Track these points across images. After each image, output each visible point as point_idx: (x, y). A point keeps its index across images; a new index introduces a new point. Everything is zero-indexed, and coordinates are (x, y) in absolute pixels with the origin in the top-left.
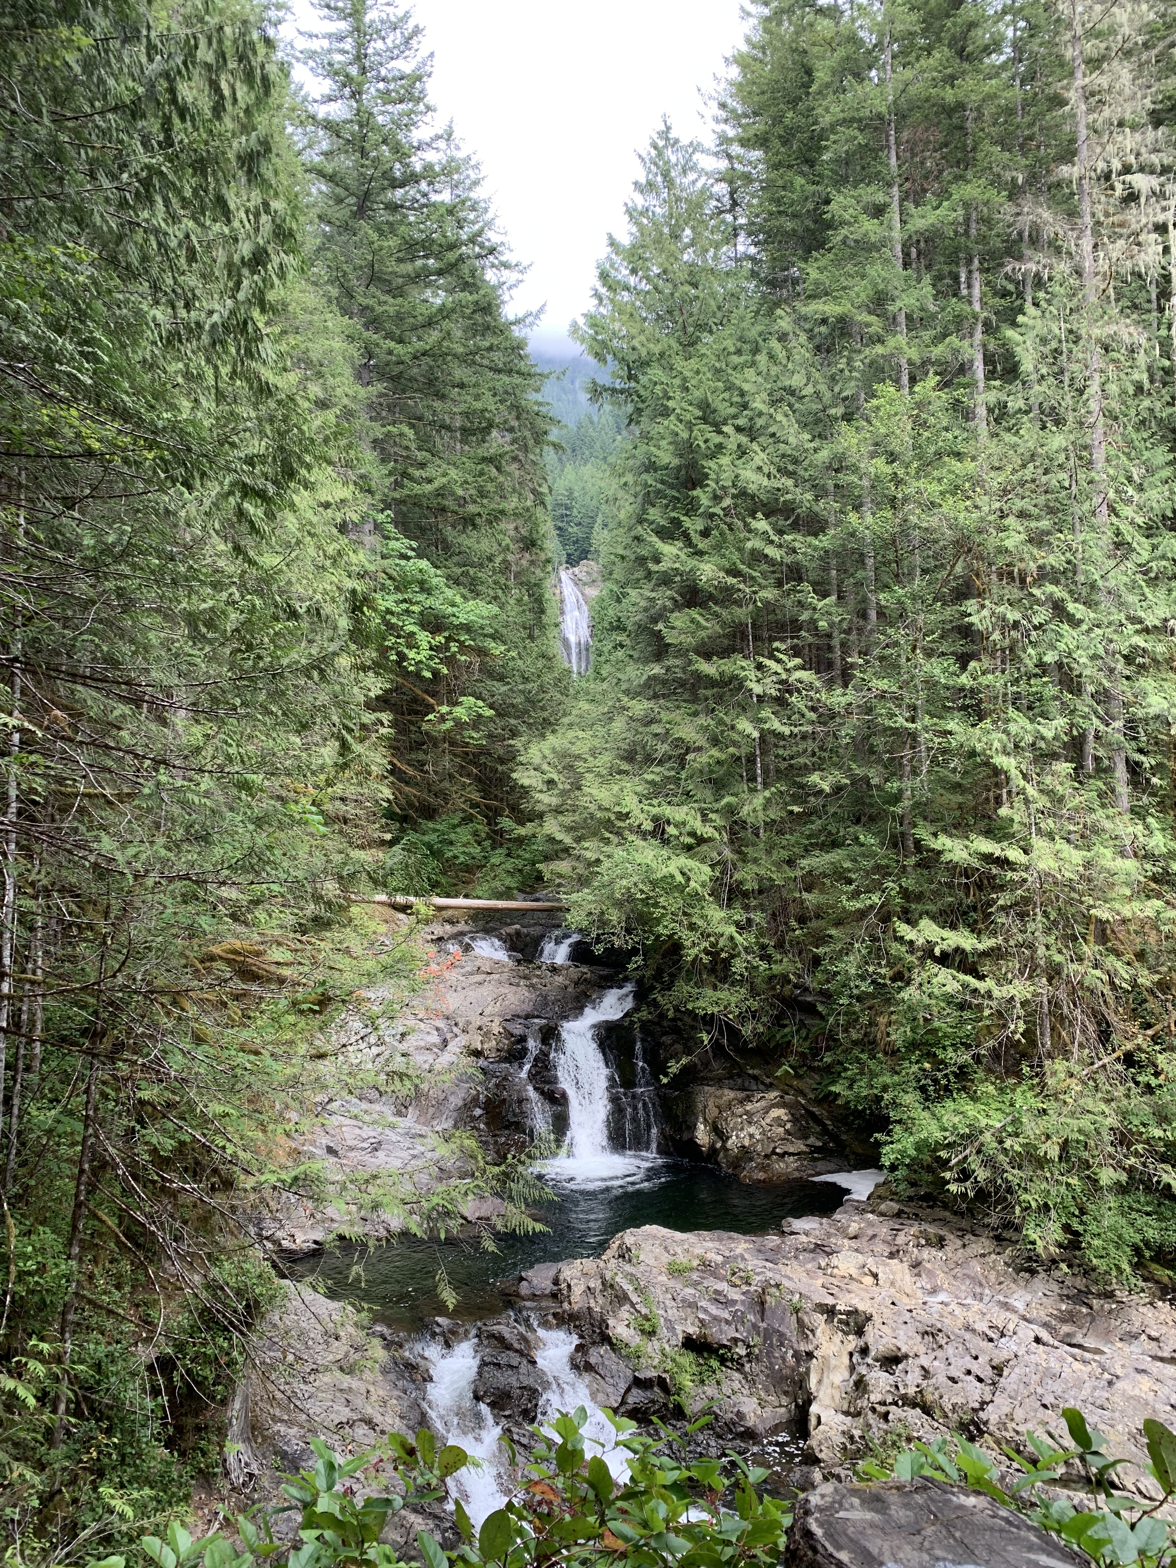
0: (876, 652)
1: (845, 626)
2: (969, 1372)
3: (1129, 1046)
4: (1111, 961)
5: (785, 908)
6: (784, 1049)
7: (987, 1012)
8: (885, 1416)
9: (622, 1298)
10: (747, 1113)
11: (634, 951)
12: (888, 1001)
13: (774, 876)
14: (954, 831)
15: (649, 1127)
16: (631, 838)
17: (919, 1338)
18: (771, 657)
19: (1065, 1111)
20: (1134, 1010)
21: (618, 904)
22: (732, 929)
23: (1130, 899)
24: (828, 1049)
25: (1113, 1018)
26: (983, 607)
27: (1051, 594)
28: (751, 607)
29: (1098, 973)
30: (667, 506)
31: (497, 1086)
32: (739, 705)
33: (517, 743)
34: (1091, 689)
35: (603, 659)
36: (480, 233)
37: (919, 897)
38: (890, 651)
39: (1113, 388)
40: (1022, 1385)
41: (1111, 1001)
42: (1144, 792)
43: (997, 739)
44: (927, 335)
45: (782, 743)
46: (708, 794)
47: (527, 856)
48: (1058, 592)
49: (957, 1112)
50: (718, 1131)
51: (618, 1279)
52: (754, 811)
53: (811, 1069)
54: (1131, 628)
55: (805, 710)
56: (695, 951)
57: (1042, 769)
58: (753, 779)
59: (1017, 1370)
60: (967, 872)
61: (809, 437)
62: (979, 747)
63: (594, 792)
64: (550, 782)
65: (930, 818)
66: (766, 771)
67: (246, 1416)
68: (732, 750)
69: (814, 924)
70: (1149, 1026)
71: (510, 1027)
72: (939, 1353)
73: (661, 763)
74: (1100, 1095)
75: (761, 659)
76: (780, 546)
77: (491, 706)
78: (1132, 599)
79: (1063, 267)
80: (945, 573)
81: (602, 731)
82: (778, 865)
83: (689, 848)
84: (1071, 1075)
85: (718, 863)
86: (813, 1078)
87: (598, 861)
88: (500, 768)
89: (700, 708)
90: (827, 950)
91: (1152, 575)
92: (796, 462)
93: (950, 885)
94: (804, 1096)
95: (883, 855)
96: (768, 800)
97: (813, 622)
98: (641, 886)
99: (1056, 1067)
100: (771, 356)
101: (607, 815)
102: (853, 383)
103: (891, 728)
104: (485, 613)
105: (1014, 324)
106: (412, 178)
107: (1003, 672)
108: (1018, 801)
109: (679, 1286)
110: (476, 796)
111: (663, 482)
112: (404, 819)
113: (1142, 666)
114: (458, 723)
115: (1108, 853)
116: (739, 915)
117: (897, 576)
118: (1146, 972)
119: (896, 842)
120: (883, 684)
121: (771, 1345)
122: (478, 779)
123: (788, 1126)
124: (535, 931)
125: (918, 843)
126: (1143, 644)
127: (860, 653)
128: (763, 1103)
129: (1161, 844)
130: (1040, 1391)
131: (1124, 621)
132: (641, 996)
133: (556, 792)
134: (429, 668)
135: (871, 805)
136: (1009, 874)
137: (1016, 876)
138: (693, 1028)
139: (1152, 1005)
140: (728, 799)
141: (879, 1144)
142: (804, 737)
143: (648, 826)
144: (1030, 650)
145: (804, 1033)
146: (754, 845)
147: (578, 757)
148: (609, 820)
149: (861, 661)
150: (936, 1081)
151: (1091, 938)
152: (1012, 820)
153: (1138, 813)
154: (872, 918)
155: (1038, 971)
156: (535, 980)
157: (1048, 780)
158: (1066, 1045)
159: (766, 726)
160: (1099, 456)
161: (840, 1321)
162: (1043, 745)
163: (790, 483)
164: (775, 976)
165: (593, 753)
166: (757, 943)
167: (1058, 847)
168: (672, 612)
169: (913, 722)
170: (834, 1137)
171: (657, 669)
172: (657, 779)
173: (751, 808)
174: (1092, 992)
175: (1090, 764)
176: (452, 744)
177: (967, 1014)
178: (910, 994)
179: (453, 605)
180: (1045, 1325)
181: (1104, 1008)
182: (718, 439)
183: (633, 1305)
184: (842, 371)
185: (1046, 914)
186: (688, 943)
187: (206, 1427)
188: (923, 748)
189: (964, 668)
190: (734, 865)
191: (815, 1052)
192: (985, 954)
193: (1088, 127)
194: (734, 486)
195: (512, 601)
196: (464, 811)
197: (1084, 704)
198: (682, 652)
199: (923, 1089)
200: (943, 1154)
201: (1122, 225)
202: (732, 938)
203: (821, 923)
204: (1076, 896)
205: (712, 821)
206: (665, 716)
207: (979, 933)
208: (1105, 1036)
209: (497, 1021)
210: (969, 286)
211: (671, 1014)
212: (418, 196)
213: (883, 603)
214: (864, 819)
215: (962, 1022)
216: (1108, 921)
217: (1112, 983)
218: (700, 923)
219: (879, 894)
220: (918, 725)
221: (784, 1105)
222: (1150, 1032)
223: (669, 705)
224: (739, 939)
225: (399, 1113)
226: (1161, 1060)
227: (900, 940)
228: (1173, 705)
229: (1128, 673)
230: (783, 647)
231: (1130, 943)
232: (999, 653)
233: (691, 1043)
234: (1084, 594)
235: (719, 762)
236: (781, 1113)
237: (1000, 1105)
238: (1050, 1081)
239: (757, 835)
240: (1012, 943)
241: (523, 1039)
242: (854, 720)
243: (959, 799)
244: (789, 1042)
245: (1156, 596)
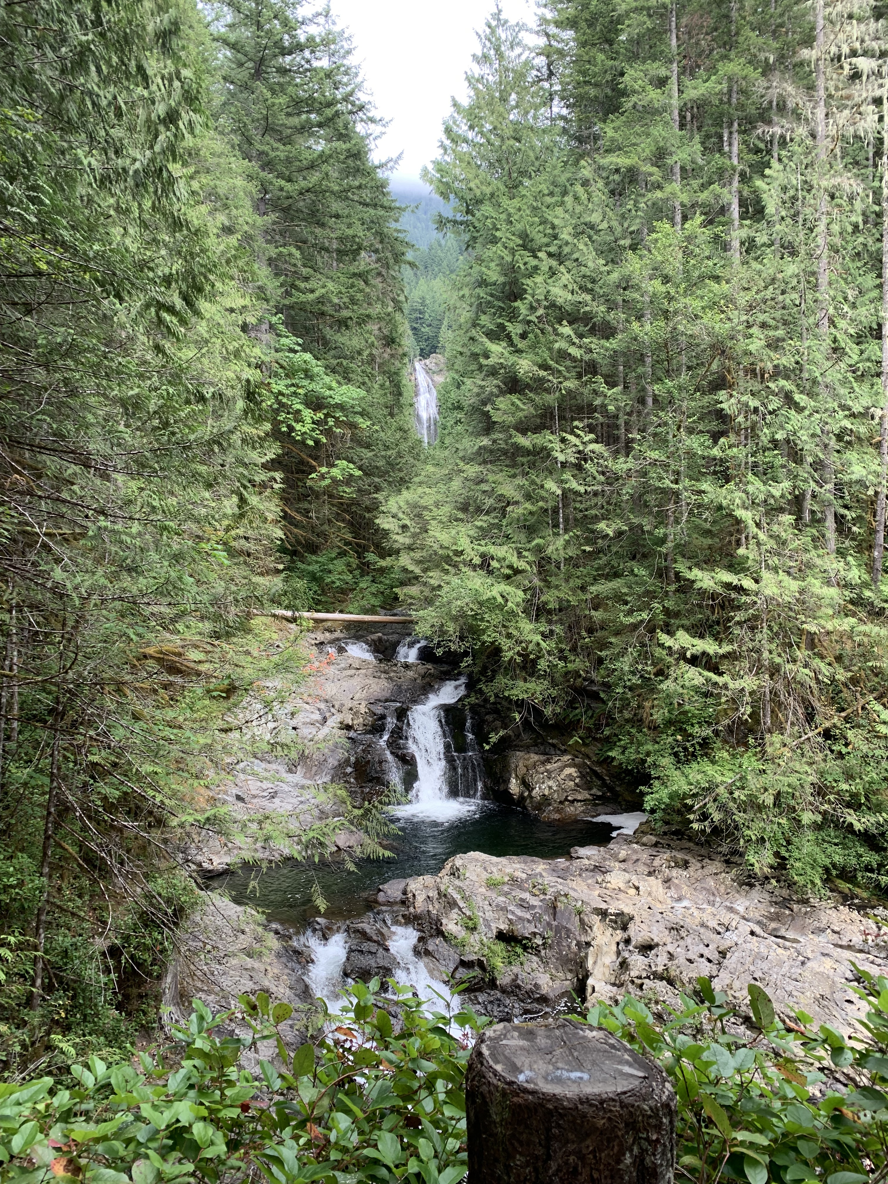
0: (651, 430)
1: (628, 409)
2: (702, 956)
3: (827, 724)
4: (817, 663)
5: (578, 622)
6: (574, 726)
7: (723, 699)
8: (641, 986)
9: (452, 904)
10: (547, 771)
11: (466, 654)
12: (652, 691)
13: (571, 599)
14: (705, 566)
15: (475, 781)
16: (465, 569)
17: (667, 932)
18: (572, 433)
19: (779, 771)
20: (832, 698)
21: (455, 619)
22: (538, 638)
23: (832, 617)
24: (607, 725)
25: (817, 704)
26: (731, 396)
27: (783, 387)
28: (557, 394)
29: (807, 671)
30: (495, 314)
31: (364, 751)
32: (547, 469)
33: (380, 496)
34: (810, 459)
35: (446, 432)
36: (351, 94)
37: (677, 615)
38: (661, 429)
39: (836, 228)
40: (739, 965)
41: (816, 691)
42: (846, 538)
43: (738, 497)
44: (695, 183)
45: (579, 499)
46: (522, 537)
47: (388, 582)
48: (787, 385)
49: (700, 771)
50: (525, 784)
51: (449, 890)
52: (557, 550)
53: (595, 739)
54: (841, 414)
55: (596, 474)
56: (511, 653)
57: (772, 520)
58: (556, 526)
59: (736, 954)
60: (713, 596)
61: (604, 262)
62: (725, 503)
63: (437, 534)
64: (404, 527)
65: (687, 556)
66: (566, 520)
67: (176, 987)
68: (541, 504)
69: (599, 634)
70: (843, 710)
71: (373, 708)
72: (681, 943)
73: (488, 513)
74: (805, 760)
75: (565, 435)
76: (580, 347)
77: (360, 468)
78: (843, 391)
79: (802, 131)
80: (704, 370)
81: (443, 489)
82: (573, 590)
83: (508, 577)
84: (785, 745)
85: (529, 589)
86: (595, 746)
87: (440, 586)
88: (367, 515)
89: (517, 471)
90: (608, 653)
91: (859, 373)
92: (594, 281)
93: (700, 606)
94: (589, 758)
95: (652, 583)
96: (568, 542)
97: (604, 406)
98: (471, 606)
99: (774, 739)
100: (576, 198)
101: (446, 552)
102: (638, 221)
103: (660, 488)
104: (355, 395)
105: (763, 176)
106: (299, 47)
107: (745, 446)
108: (752, 544)
109: (494, 896)
110: (349, 537)
111: (492, 295)
112: (294, 553)
113: (849, 443)
114: (335, 481)
115: (817, 583)
116: (544, 627)
117: (668, 371)
118: (842, 671)
119: (662, 574)
120: (654, 455)
121: (560, 937)
122: (350, 524)
123: (577, 781)
124: (393, 638)
125: (677, 574)
126: (849, 426)
127: (639, 430)
128: (559, 764)
129: (857, 576)
130: (752, 968)
131: (837, 408)
132: (470, 686)
133: (409, 534)
134: (312, 438)
135: (644, 546)
136: (744, 598)
137: (748, 599)
138: (509, 709)
139: (846, 694)
140: (537, 541)
141: (643, 794)
142: (596, 494)
143: (477, 561)
144: (766, 430)
145: (590, 713)
146: (556, 575)
147: (425, 508)
148: (448, 556)
149: (639, 437)
150: (685, 749)
151: (803, 646)
152: (747, 558)
153: (841, 553)
154: (642, 630)
155: (763, 669)
156: (392, 674)
157: (775, 528)
158: (781, 723)
159: (567, 486)
160: (823, 280)
161: (611, 921)
162: (772, 501)
163: (588, 298)
164: (569, 672)
165: (437, 505)
166: (556, 648)
167: (780, 578)
168: (497, 396)
169: (677, 483)
170: (611, 789)
171: (485, 441)
172: (485, 525)
173: (554, 547)
174: (802, 685)
175: (807, 516)
176: (331, 496)
177: (710, 701)
178: (668, 685)
179: (330, 389)
180: (759, 923)
181: (810, 697)
182: (534, 262)
183: (460, 909)
184: (630, 211)
185: (770, 628)
186: (505, 648)
187: (146, 995)
188: (683, 503)
189: (715, 442)
190: (541, 590)
191: (598, 727)
192: (724, 656)
193: (824, 18)
194: (546, 299)
195: (376, 387)
196: (339, 547)
197: (804, 471)
198: (505, 428)
199: (676, 755)
200: (689, 802)
201: (848, 98)
202: (538, 644)
203: (604, 633)
204: (793, 614)
205: (525, 557)
206: (491, 477)
207: (720, 641)
208: (810, 717)
209: (364, 703)
210: (730, 145)
211: (492, 699)
212: (303, 63)
213: (657, 392)
214: (638, 556)
215: (706, 706)
216: (816, 633)
217: (817, 679)
218: (515, 633)
219: (647, 612)
220: (680, 486)
221: (574, 765)
222: (843, 714)
223: (495, 468)
224: (543, 644)
225: (290, 771)
226: (850, 734)
227: (662, 646)
228: (869, 473)
229: (838, 448)
230: (581, 425)
231: (832, 649)
232: (743, 432)
233: (507, 721)
234: (808, 387)
235: (531, 513)
236: (571, 771)
237: (731, 767)
238: (769, 750)
239: (559, 568)
240: (744, 648)
241: (383, 717)
242: (633, 481)
243: (709, 541)
244: (579, 720)
245: (862, 389)
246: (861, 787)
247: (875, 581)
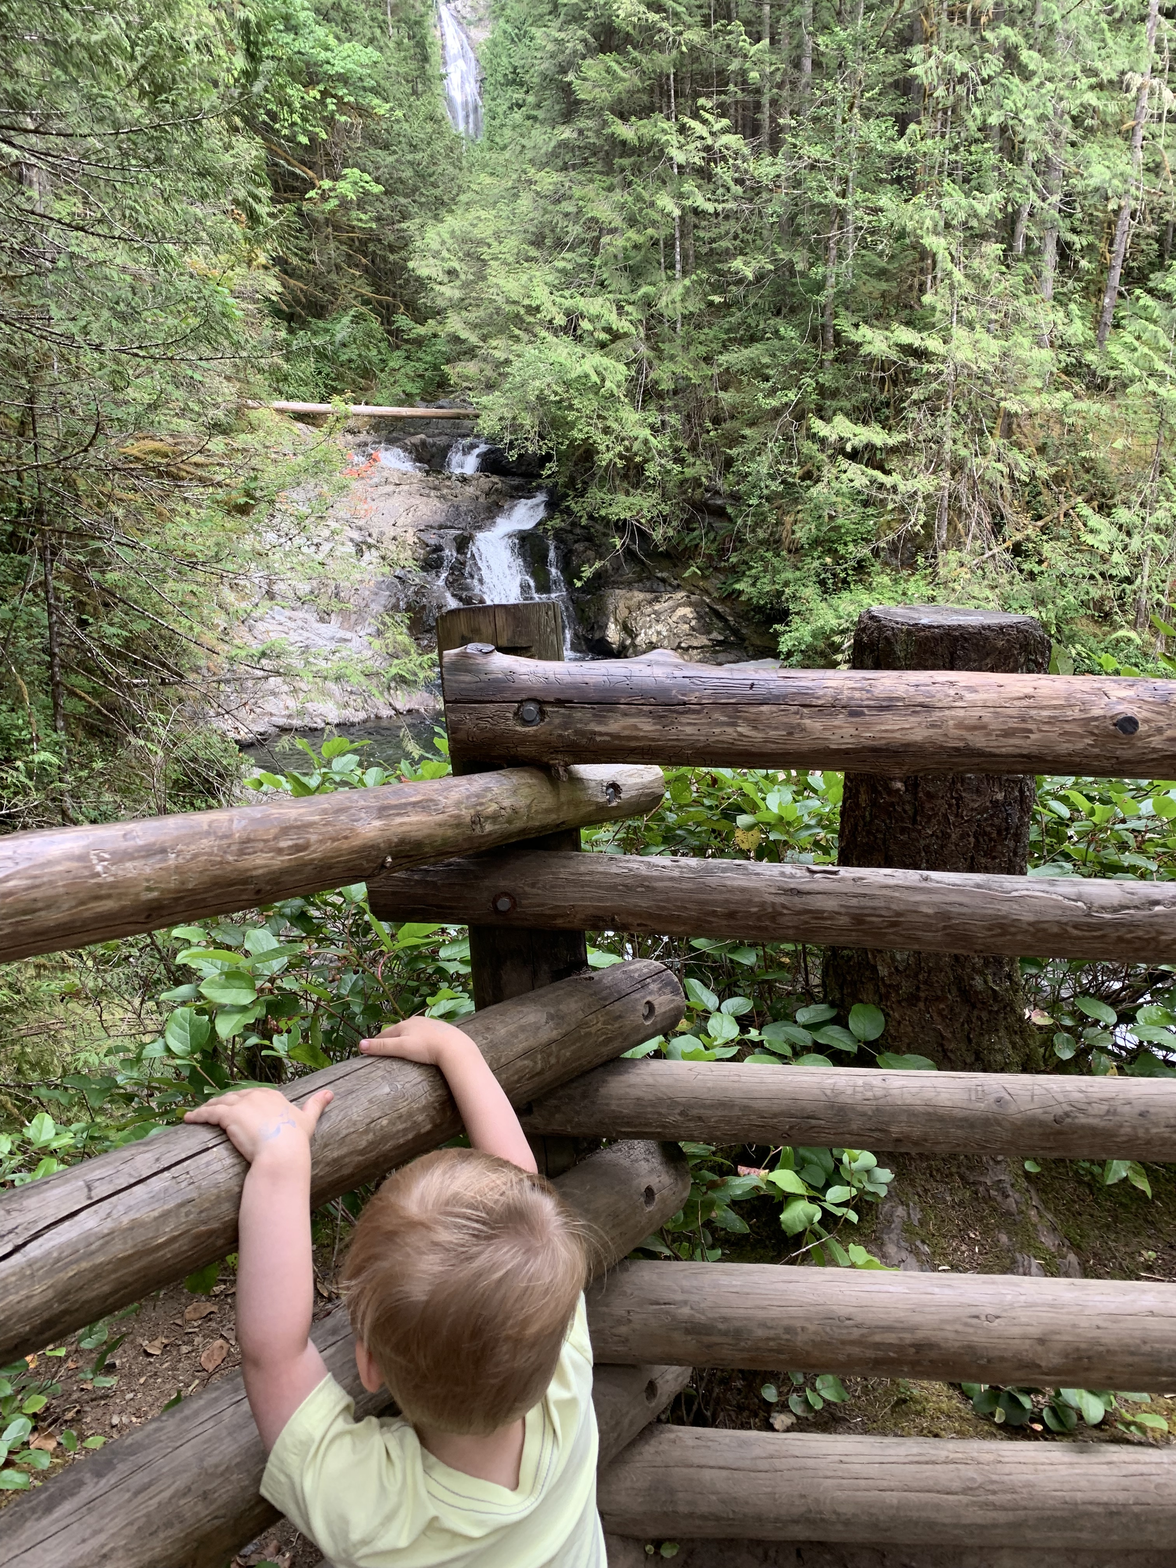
0: (811, 111)
1: (778, 78)
3: (1019, 537)
4: (1013, 454)
5: (700, 407)
6: (692, 552)
7: (890, 507)
10: (655, 612)
11: (548, 458)
12: (796, 501)
13: (691, 375)
14: (875, 322)
16: (544, 333)
18: (696, 116)
19: (953, 597)
20: (1028, 503)
21: (529, 408)
22: (647, 432)
23: (1039, 391)
24: (735, 550)
25: (1007, 511)
26: (930, 54)
27: (1005, 40)
28: (674, 52)
29: (1000, 466)
31: (416, 593)
32: (659, 177)
33: (410, 226)
34: (1032, 156)
35: (497, 122)
37: (834, 394)
38: (825, 110)
41: (1008, 493)
42: (1070, 277)
43: (930, 216)
45: (704, 223)
46: (624, 283)
47: (429, 358)
48: (1010, 34)
49: (852, 602)
50: (627, 629)
52: (673, 302)
53: (716, 569)
54: (1085, 82)
55: (731, 184)
56: (610, 455)
57: (972, 252)
58: (672, 266)
60: (884, 365)
62: (910, 226)
63: (501, 282)
64: (452, 273)
65: (853, 306)
66: (685, 257)
68: (650, 231)
69: (727, 425)
70: (1040, 517)
71: (425, 536)
73: (572, 249)
74: (986, 582)
75: (686, 119)
77: (377, 180)
78: (1090, 45)
80: (891, 11)
81: (506, 211)
82: (695, 362)
83: (602, 345)
84: (962, 565)
85: (634, 361)
86: (717, 578)
87: (507, 362)
88: (392, 257)
89: (615, 181)
90: (741, 450)
91: (1117, 15)
93: (865, 380)
94: (709, 594)
95: (802, 348)
96: (687, 290)
97: (743, 73)
98: (555, 387)
99: (949, 557)
101: (515, 308)
103: (820, 205)
104: (365, 60)
107: (943, 137)
108: (943, 290)
110: (367, 291)
112: (290, 318)
113: (1090, 130)
114: (344, 203)
115: (1026, 342)
116: (654, 418)
117: (839, 13)
118: (1045, 465)
119: (815, 335)
120: (815, 152)
122: (366, 270)
123: (693, 623)
124: (442, 441)
125: (837, 335)
126: (1094, 102)
127: (791, 113)
128: (670, 603)
129: (1079, 333)
131: (1079, 74)
132: (552, 506)
133: (458, 283)
134: (305, 132)
135: (793, 295)
136: (926, 367)
137: (932, 368)
138: (605, 535)
139: (1046, 497)
140: (645, 289)
141: (777, 635)
142: (728, 216)
143: (560, 320)
144: (976, 110)
145: (712, 535)
146: (671, 340)
147: (480, 242)
148: (517, 315)
149: (793, 123)
150: (835, 575)
151: (997, 432)
152: (934, 309)
153: (1061, 300)
154: (787, 416)
155: (943, 466)
156: (445, 491)
157: (976, 263)
158: (960, 537)
159: (688, 203)
162: (974, 223)
164: (686, 480)
165: (498, 236)
166: (671, 446)
167: (977, 336)
168: (584, 58)
169: (844, 197)
170: (735, 632)
171: (567, 133)
172: (569, 266)
173: (670, 298)
174: (991, 486)
175: (1020, 245)
176: (336, 228)
177: (871, 511)
178: (818, 491)
179: (327, 49)
181: (1000, 502)
185: (956, 408)
186: (602, 448)
188: (851, 228)
189: (902, 133)
190: (650, 363)
191: (722, 552)
192: (893, 450)
195: (391, 45)
197: (1022, 175)
198: (596, 112)
199: (822, 583)
200: (837, 639)
202: (646, 442)
203: (736, 424)
204: (987, 388)
205: (628, 314)
206: (577, 191)
207: (890, 430)
208: (997, 528)
209: (411, 531)
211: (584, 522)
213: (822, 48)
214: (784, 311)
215: (865, 517)
216: (1016, 414)
217: (1012, 477)
218: (615, 426)
219: (795, 390)
220: (849, 201)
221: (690, 604)
222: (1040, 523)
223: (581, 178)
224: (653, 442)
225: (322, 620)
226: (1047, 549)
227: (813, 437)
228: (1115, 176)
229: (1073, 137)
230: (709, 104)
231: (1032, 435)
232: (940, 114)
233: (603, 550)
234: (1041, 39)
235: (636, 247)
236: (687, 611)
237: (892, 595)
238: (942, 571)
239: (674, 330)
240: (921, 438)
241: (438, 549)
242: (782, 195)
243: (884, 286)
244: (697, 546)
245: (1117, 42)
246: (1053, 615)
247: (1100, 340)
